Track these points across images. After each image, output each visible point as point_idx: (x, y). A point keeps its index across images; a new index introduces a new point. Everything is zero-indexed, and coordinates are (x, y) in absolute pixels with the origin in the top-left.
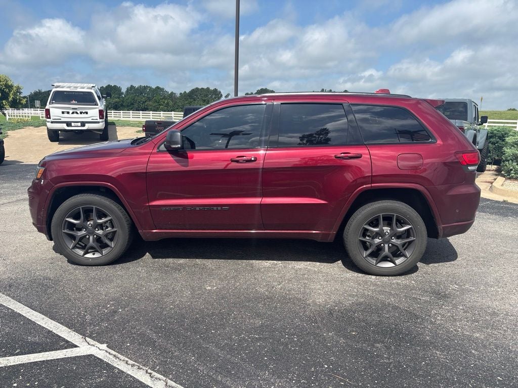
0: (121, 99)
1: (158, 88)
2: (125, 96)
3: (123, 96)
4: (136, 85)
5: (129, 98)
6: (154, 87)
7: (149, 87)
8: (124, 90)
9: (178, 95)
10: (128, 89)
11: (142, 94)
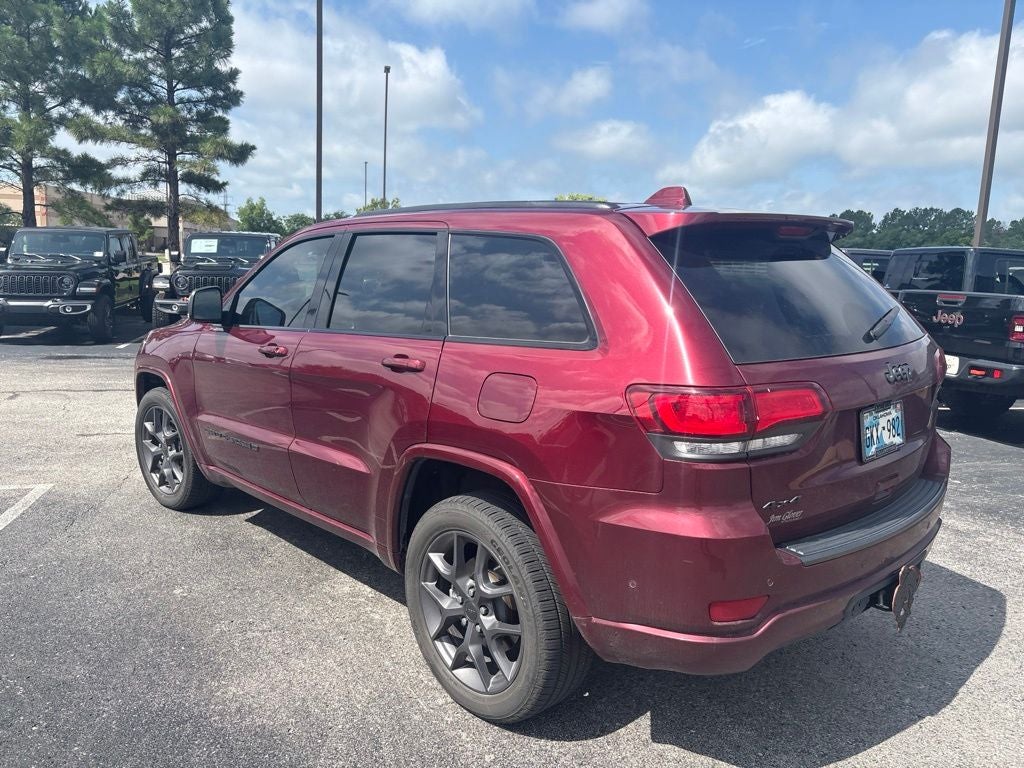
0: (869, 238)
1: (958, 211)
2: (879, 232)
3: (875, 231)
4: (907, 207)
5: (886, 235)
6: (948, 210)
7: (937, 210)
8: (877, 220)
9: (1007, 226)
10: (886, 217)
11: (918, 225)
